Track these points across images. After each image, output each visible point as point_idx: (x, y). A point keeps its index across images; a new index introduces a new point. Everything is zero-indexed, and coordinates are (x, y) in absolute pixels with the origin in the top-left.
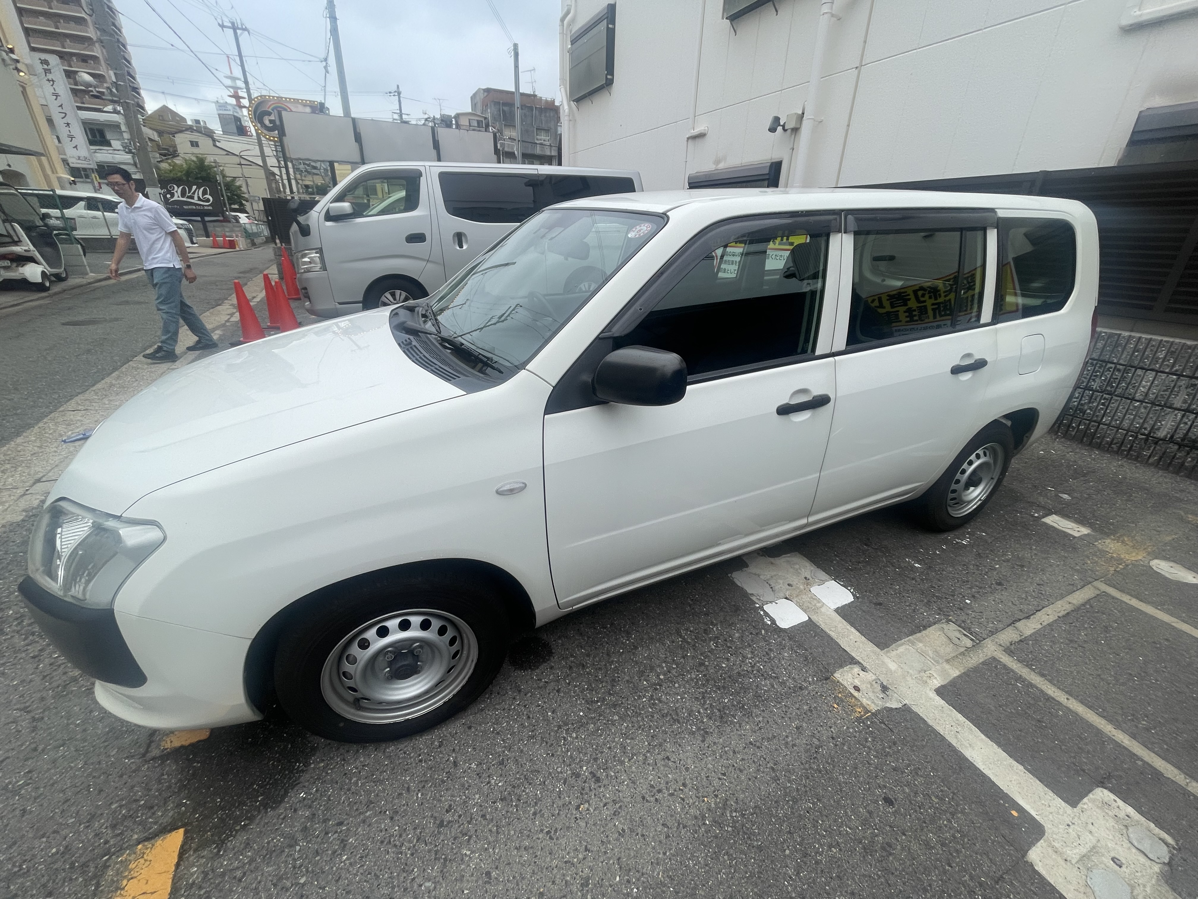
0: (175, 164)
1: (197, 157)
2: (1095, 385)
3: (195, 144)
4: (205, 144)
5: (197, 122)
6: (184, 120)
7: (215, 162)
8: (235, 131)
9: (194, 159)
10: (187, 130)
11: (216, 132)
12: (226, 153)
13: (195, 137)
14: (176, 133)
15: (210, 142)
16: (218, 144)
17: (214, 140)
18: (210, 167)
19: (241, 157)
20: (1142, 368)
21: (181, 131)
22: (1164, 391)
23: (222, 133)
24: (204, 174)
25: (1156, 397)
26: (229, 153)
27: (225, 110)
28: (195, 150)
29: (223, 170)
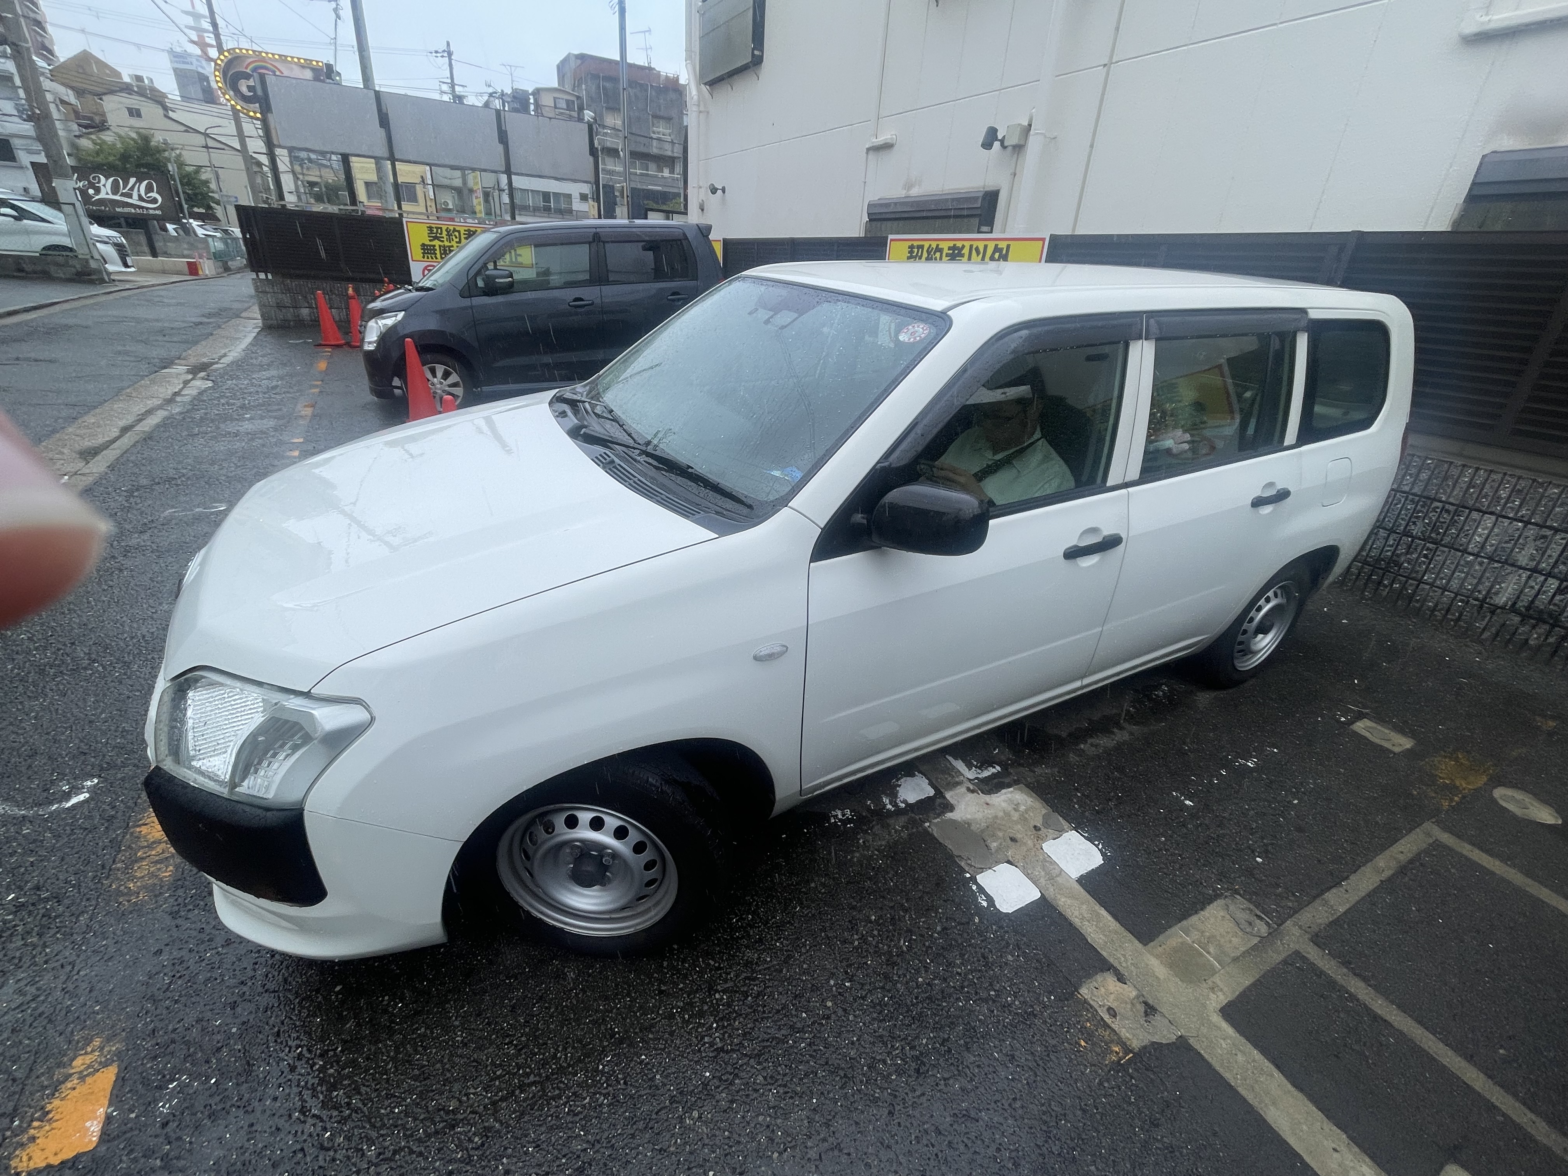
0: (104, 142)
1: (138, 133)
2: (1416, 530)
3: (135, 113)
4: (151, 113)
5: (139, 79)
6: (118, 75)
7: (165, 143)
8: (201, 96)
9: (134, 135)
10: (121, 90)
11: (170, 96)
12: (183, 128)
13: (134, 101)
14: (105, 94)
15: (160, 111)
16: (171, 114)
17: (165, 108)
18: (159, 151)
19: (206, 135)
20: (1479, 511)
21: (112, 92)
22: (1506, 542)
23: (179, 99)
24: (149, 159)
25: (1495, 550)
26: (189, 129)
27: (184, 63)
28: (136, 123)
29: (180, 155)
